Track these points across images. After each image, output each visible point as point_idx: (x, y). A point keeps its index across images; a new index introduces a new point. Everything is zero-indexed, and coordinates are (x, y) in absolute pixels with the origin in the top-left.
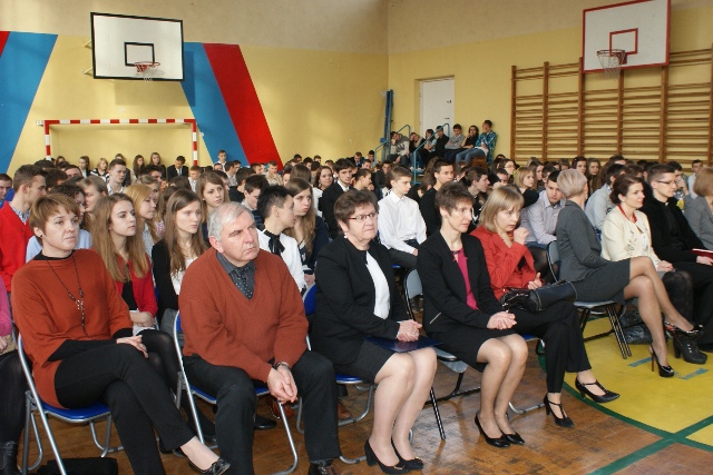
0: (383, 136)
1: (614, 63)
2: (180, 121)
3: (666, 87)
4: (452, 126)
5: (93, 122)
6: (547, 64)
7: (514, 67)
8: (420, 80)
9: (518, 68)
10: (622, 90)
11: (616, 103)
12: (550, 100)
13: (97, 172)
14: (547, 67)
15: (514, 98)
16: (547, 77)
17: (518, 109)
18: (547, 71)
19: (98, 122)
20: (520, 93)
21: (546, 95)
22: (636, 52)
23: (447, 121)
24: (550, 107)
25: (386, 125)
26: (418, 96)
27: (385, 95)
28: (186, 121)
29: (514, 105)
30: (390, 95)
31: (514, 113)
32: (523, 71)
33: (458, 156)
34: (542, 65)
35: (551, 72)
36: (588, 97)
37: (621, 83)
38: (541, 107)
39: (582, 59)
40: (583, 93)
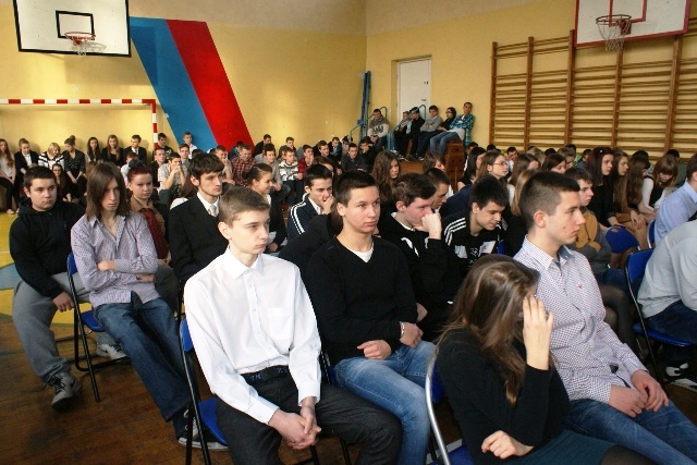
0: (360, 118)
1: (614, 33)
2: (137, 101)
3: (679, 62)
4: (428, 108)
5: (36, 102)
6: (531, 39)
7: (495, 44)
8: (397, 61)
9: (499, 45)
10: (620, 66)
11: (612, 81)
12: (534, 79)
13: (46, 156)
14: (532, 42)
15: (494, 79)
16: (531, 54)
17: (498, 89)
18: (532, 48)
19: (42, 102)
20: (500, 72)
21: (530, 74)
22: (643, 19)
23: (423, 103)
24: (534, 87)
25: (363, 107)
26: (395, 77)
27: (363, 77)
28: (144, 101)
29: (494, 86)
30: (368, 76)
31: (494, 94)
32: (504, 48)
33: (432, 140)
34: (526, 40)
35: (536, 48)
36: (578, 76)
37: (620, 59)
38: (524, 87)
39: (574, 33)
40: (573, 71)
